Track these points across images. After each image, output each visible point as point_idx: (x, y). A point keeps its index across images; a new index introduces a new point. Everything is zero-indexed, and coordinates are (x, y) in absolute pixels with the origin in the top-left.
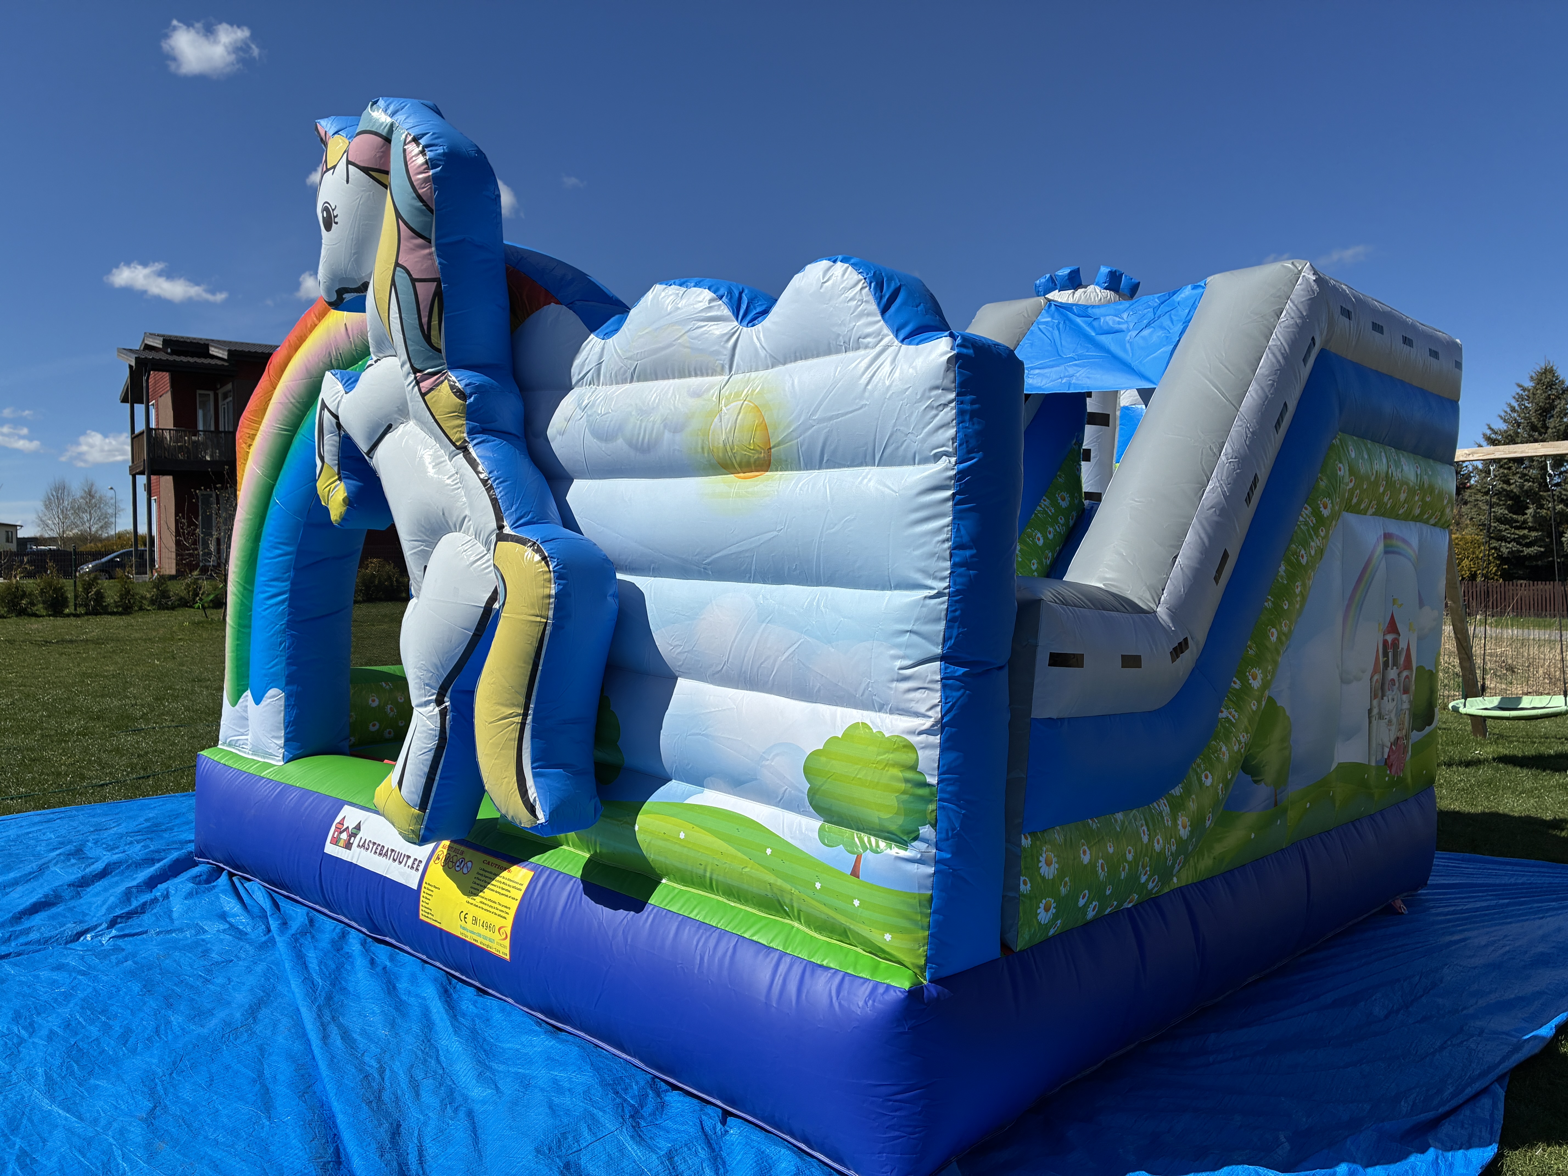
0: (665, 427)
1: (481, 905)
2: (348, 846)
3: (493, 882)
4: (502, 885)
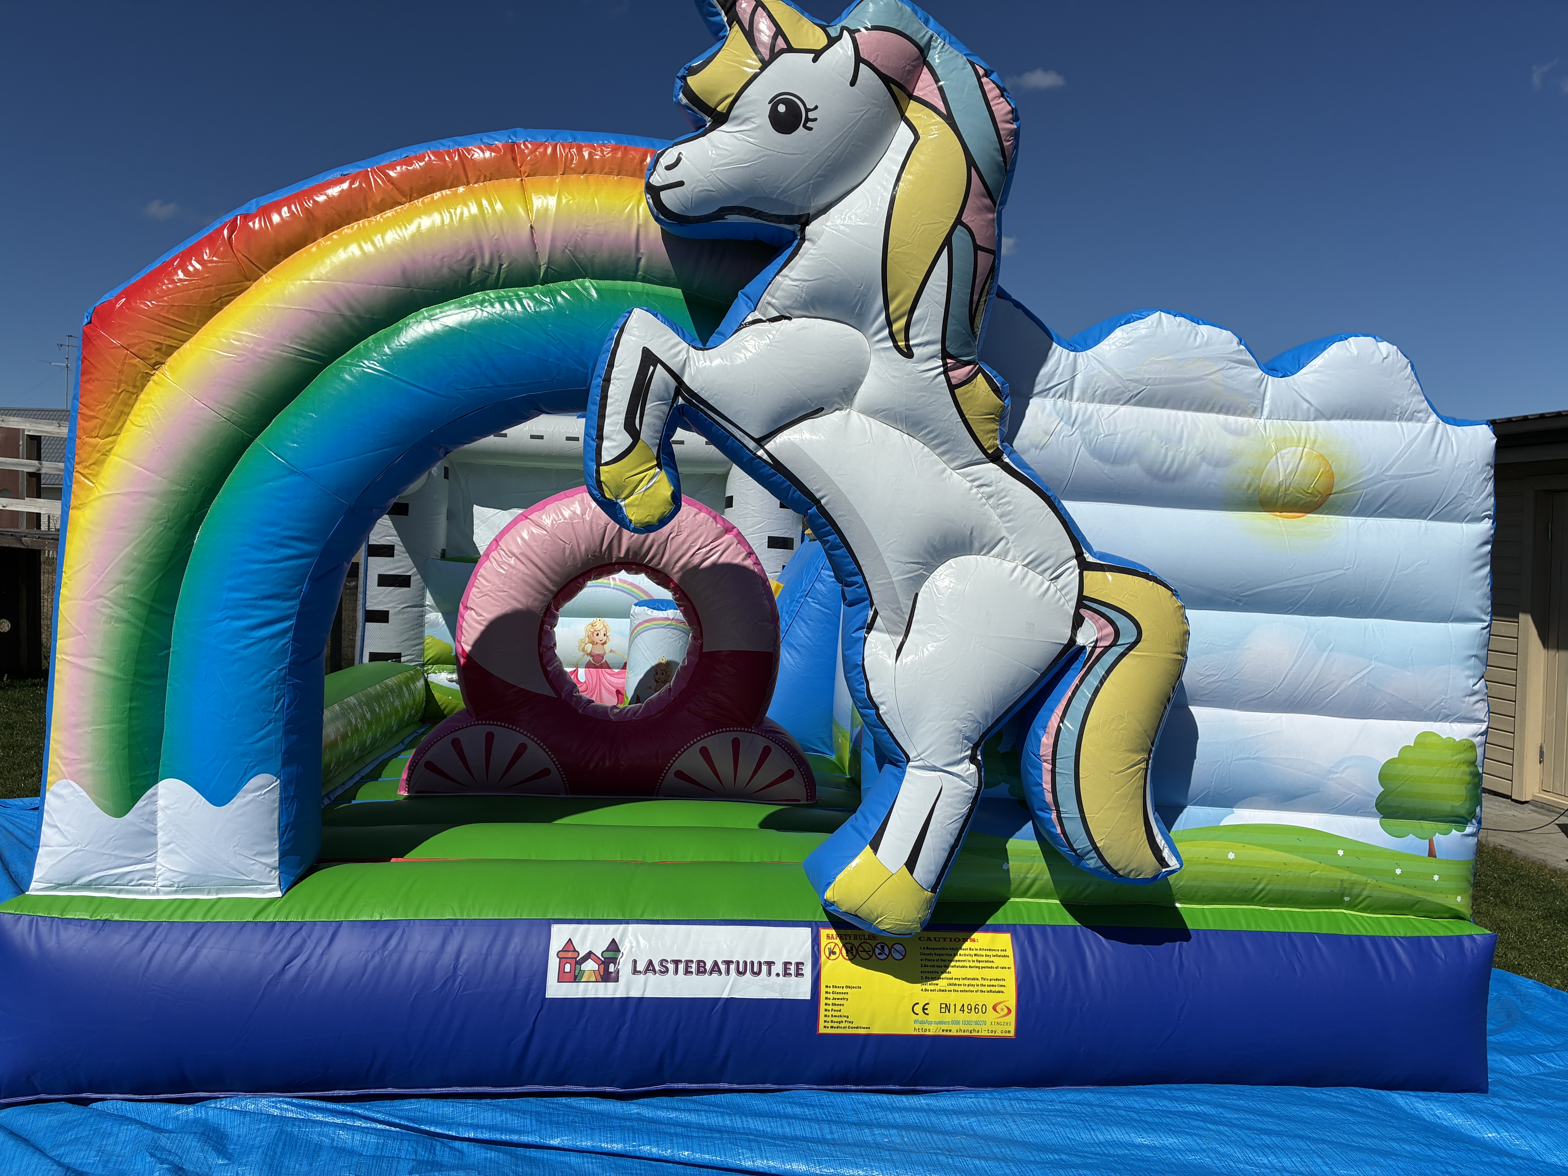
0: (1203, 459)
1: (952, 988)
2: (606, 976)
3: (956, 958)
4: (975, 958)
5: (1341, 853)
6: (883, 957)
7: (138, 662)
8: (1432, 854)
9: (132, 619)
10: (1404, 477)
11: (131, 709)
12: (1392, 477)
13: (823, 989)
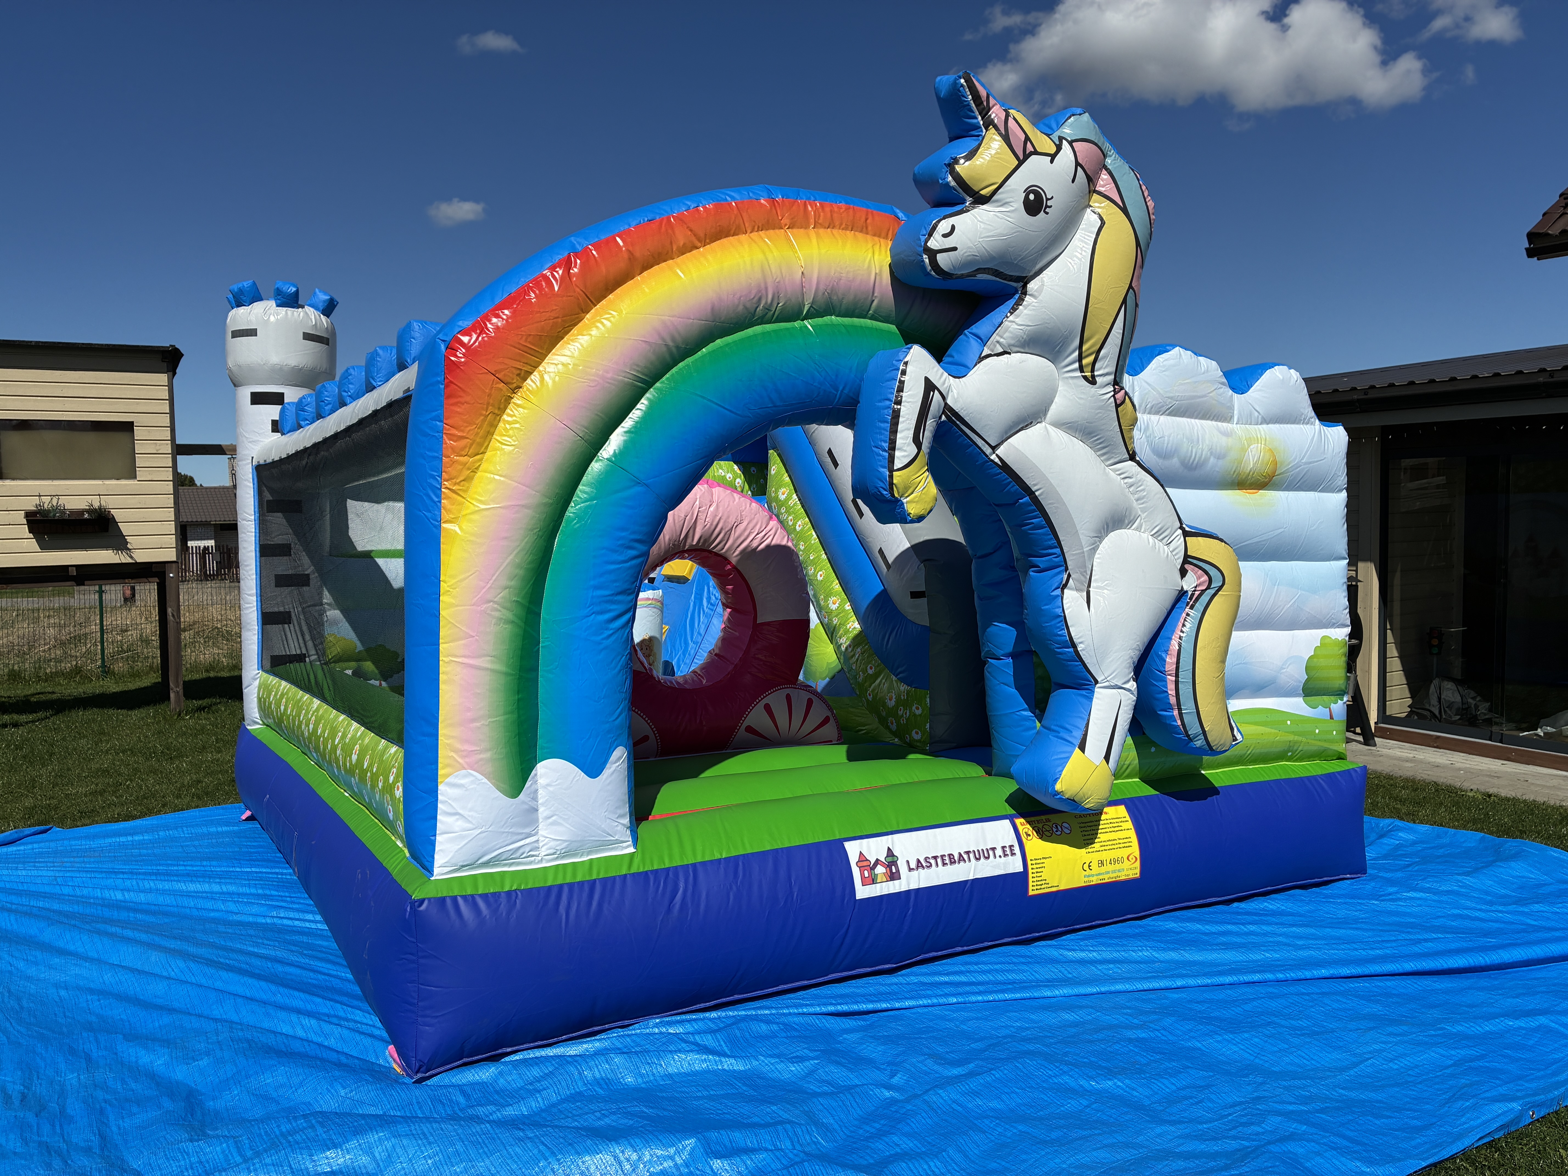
1: (1103, 848)
4: (1111, 825)
5: (1289, 722)
6: (1059, 833)
7: (522, 658)
8: (1331, 718)
9: (516, 621)
10: (1311, 463)
11: (519, 700)
12: (1306, 463)
13: (1029, 863)
